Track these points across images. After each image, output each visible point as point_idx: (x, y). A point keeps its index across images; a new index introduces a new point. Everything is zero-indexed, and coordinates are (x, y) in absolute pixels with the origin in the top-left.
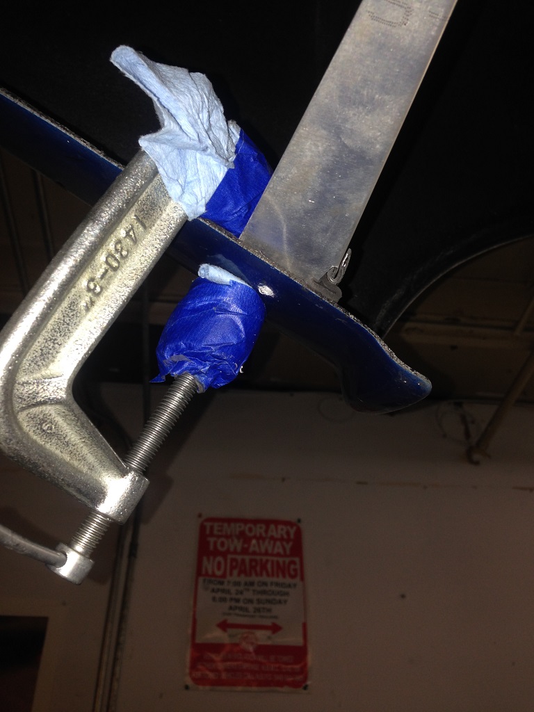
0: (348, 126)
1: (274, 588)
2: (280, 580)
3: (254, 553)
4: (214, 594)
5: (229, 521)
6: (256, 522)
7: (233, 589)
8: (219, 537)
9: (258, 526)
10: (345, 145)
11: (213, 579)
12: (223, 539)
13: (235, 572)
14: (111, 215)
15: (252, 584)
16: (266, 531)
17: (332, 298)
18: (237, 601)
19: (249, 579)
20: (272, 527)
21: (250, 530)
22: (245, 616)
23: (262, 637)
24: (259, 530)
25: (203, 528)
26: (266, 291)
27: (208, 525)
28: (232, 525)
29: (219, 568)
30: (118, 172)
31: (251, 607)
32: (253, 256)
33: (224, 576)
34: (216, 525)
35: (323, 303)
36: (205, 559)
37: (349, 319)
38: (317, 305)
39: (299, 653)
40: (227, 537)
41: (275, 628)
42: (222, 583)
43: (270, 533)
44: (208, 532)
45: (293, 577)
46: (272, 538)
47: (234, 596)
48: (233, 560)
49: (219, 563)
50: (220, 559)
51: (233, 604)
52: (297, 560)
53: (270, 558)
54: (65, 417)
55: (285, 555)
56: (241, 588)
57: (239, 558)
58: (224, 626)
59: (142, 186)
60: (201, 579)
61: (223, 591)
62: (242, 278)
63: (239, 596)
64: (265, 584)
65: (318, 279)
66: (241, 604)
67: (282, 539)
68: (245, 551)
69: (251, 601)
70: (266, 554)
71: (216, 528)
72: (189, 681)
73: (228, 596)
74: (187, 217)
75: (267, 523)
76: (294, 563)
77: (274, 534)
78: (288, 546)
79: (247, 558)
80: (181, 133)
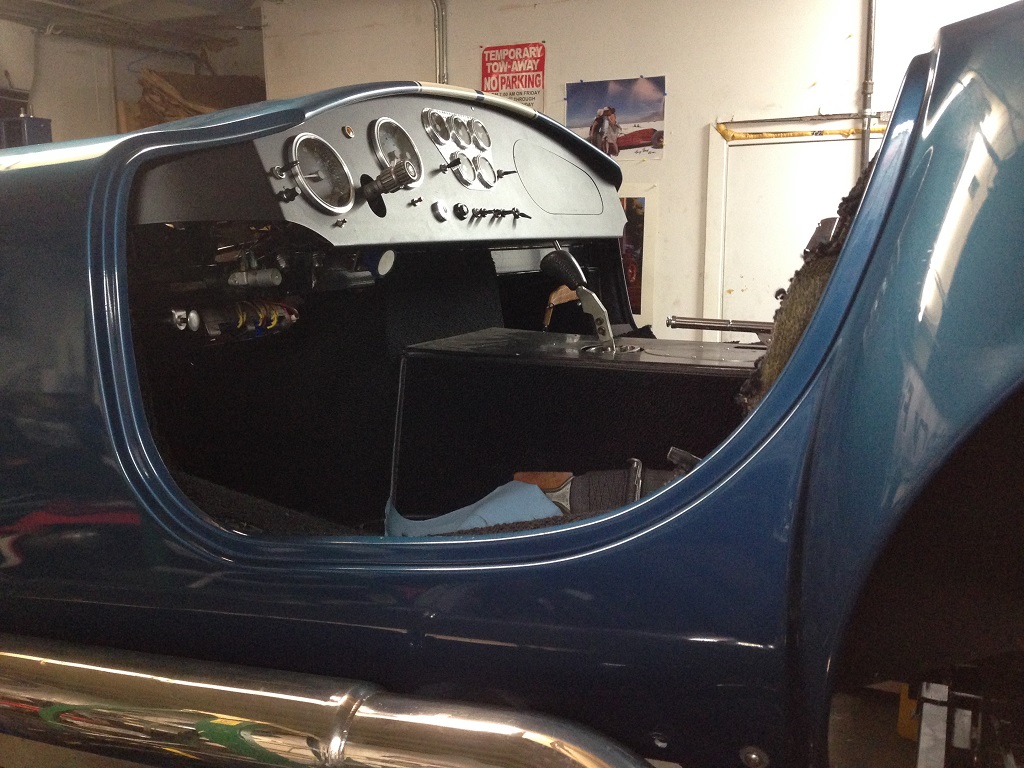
1: (526, 96)
2: (530, 89)
3: (515, 71)
5: (499, 48)
6: (515, 47)
8: (493, 62)
9: (517, 50)
12: (495, 63)
13: (504, 86)
15: (513, 94)
16: (522, 54)
19: (511, 91)
20: (526, 49)
21: (512, 54)
24: (518, 53)
25: (484, 55)
27: (487, 53)
28: (501, 51)
33: (497, 90)
34: (492, 52)
36: (485, 79)
40: (498, 61)
43: (524, 55)
44: (487, 59)
45: (538, 86)
46: (526, 58)
48: (502, 78)
50: (494, 78)
52: (541, 73)
53: (524, 74)
55: (534, 71)
57: (506, 76)
64: (521, 93)
67: (533, 58)
68: (509, 71)
70: (522, 71)
71: (491, 55)
75: (522, 46)
76: (538, 75)
77: (527, 54)
78: (536, 63)
79: (511, 75)
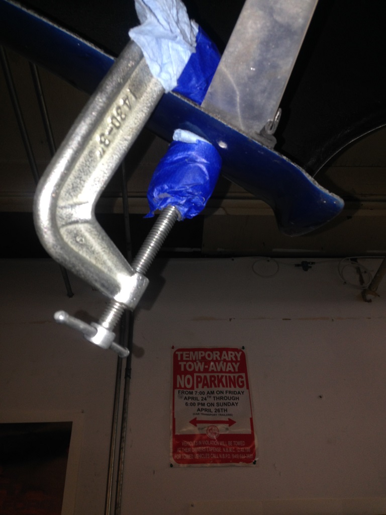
0: (278, 6)
1: (228, 395)
2: (233, 389)
3: (213, 371)
4: (186, 401)
5: (194, 350)
6: (212, 350)
7: (200, 397)
8: (187, 361)
9: (214, 352)
10: (276, 22)
11: (185, 390)
12: (190, 363)
13: (200, 385)
14: (113, 87)
15: (213, 393)
16: (220, 356)
17: (269, 145)
18: (203, 405)
19: (210, 390)
20: (224, 352)
21: (209, 356)
22: (209, 415)
23: (222, 429)
24: (216, 355)
25: (175, 356)
26: (223, 145)
27: (179, 353)
28: (196, 353)
29: (189, 383)
30: (112, 62)
31: (213, 409)
32: (213, 119)
33: (192, 388)
34: (185, 353)
35: (264, 150)
36: (178, 377)
37: (283, 160)
38: (259, 152)
39: (249, 439)
40: (193, 361)
41: (231, 422)
42: (192, 393)
43: (223, 357)
44: (179, 358)
45: (241, 387)
46: (225, 360)
47: (200, 402)
48: (197, 377)
49: (189, 379)
50: (189, 376)
51: (200, 407)
52: (243, 375)
53: (224, 374)
54: (90, 232)
55: (235, 372)
56: (204, 396)
57: (202, 375)
58: (194, 422)
59: (132, 66)
60: (176, 391)
61: (193, 398)
62: (205, 138)
63: (204, 401)
64: (222, 392)
65: (258, 131)
66: (206, 407)
67: (232, 361)
69: (212, 405)
70: (221, 371)
71: (185, 356)
72: (173, 461)
73: (196, 402)
74: (164, 90)
75: (221, 350)
76: (241, 377)
77: (226, 358)
78: (236, 366)
79: (208, 375)
80: (158, 24)
